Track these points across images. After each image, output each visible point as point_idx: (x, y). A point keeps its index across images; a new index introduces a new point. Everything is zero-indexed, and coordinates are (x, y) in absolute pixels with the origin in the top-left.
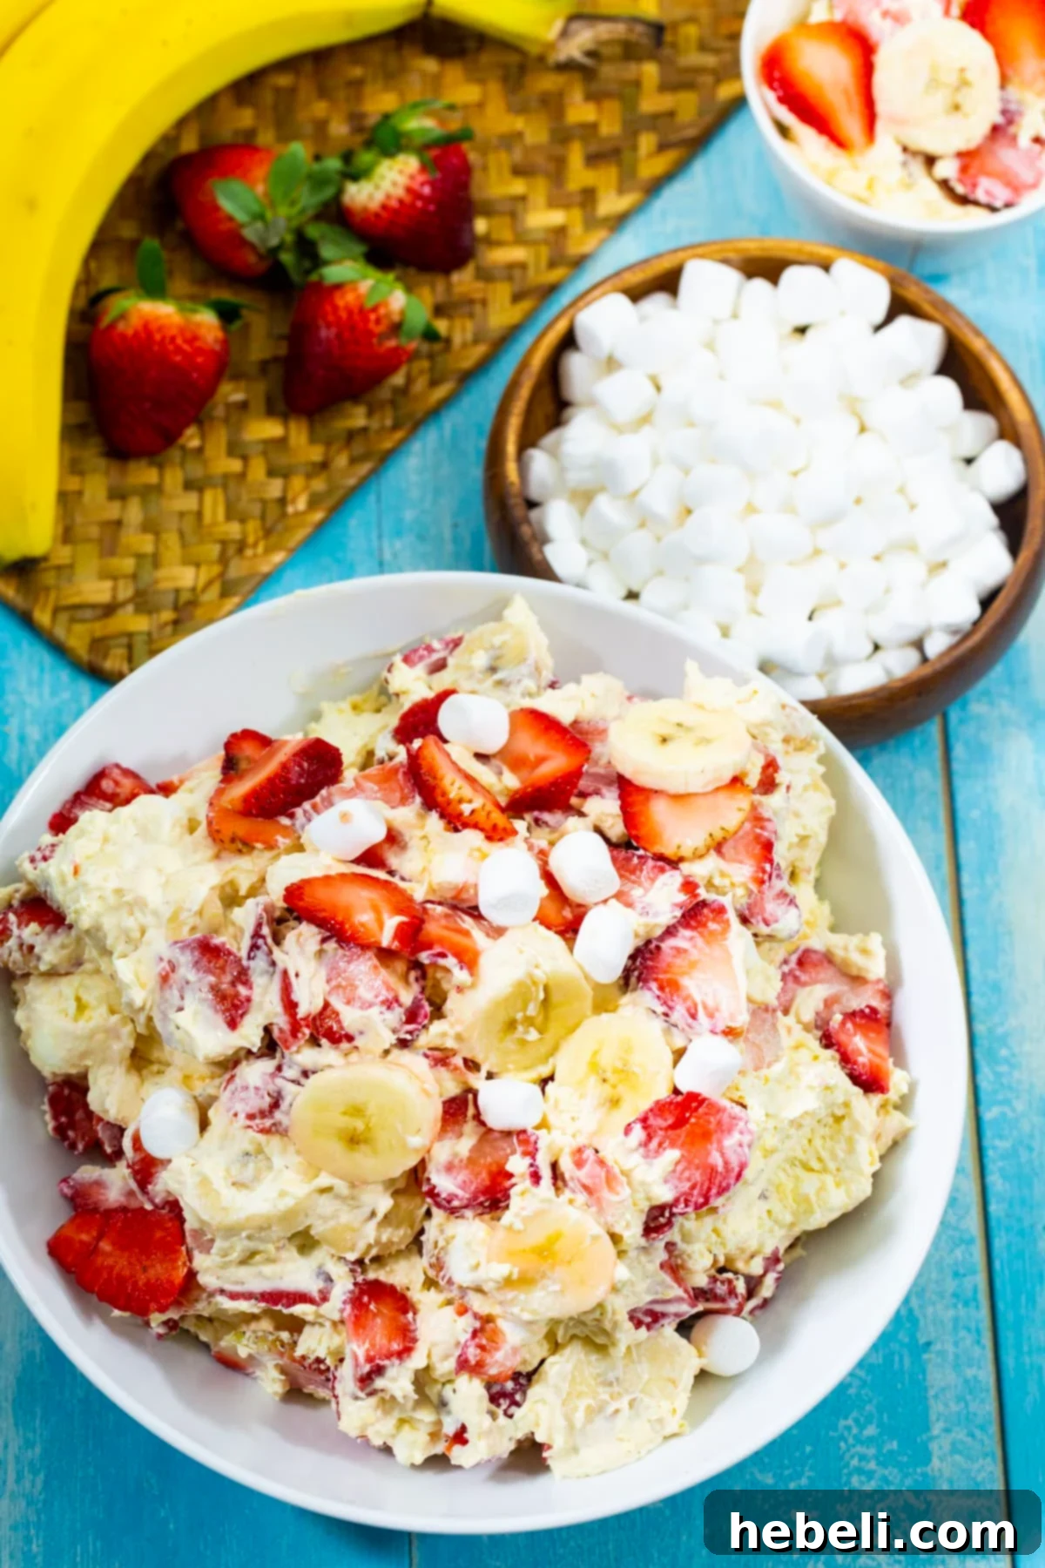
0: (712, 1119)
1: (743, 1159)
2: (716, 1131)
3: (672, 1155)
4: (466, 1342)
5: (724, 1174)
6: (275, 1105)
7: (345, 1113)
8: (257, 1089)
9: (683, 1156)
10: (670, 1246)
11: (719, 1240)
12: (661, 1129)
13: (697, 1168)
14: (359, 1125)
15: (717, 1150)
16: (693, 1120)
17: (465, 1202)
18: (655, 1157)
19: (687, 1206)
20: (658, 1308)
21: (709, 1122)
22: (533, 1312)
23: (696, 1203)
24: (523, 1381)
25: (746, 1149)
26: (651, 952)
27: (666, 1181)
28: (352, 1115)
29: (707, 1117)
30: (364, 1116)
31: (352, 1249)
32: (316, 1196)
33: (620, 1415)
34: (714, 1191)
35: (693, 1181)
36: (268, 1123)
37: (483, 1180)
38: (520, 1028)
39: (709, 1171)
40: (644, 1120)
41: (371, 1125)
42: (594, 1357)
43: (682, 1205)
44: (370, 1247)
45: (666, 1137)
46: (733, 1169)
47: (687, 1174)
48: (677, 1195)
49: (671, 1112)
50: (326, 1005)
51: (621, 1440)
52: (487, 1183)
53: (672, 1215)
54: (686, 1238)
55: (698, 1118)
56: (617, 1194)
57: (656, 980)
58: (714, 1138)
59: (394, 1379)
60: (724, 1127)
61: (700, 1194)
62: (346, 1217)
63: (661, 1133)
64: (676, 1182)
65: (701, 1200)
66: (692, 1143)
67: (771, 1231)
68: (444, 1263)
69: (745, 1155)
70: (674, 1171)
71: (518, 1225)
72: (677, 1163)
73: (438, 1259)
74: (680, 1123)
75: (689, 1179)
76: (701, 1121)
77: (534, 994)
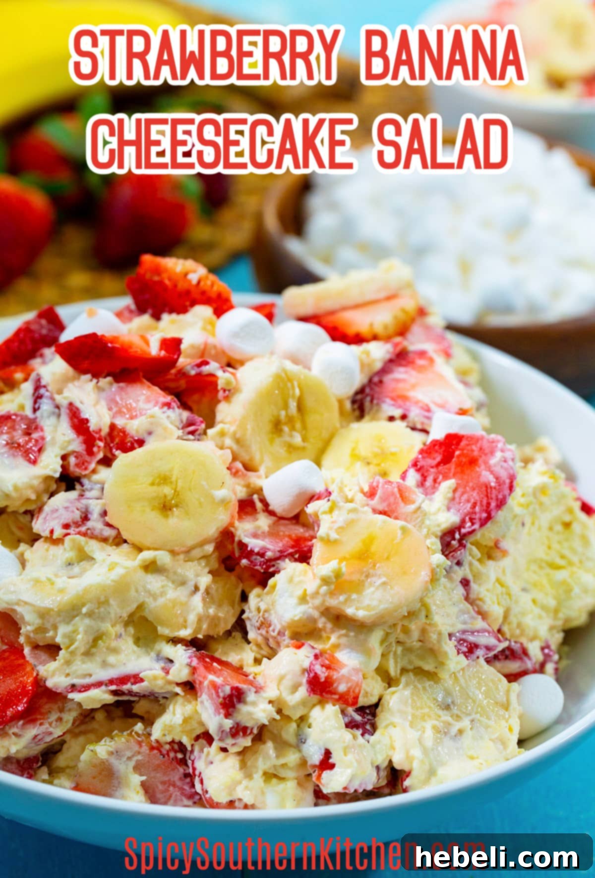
0: (474, 447)
1: (511, 472)
2: (481, 456)
3: (447, 486)
4: (311, 664)
5: (497, 487)
6: (85, 518)
7: (153, 484)
8: (66, 508)
9: (458, 484)
10: (465, 583)
11: (504, 590)
12: (432, 467)
13: (473, 489)
14: (167, 490)
15: (486, 470)
16: (457, 453)
17: (278, 554)
18: (434, 493)
19: (473, 524)
20: (471, 638)
21: (472, 451)
22: (368, 608)
23: (480, 519)
24: (369, 717)
25: (511, 463)
26: (376, 384)
27: (449, 509)
28: (159, 484)
29: (469, 448)
30: (171, 483)
31: (185, 627)
32: (141, 573)
33: (465, 735)
34: (493, 504)
35: (472, 501)
36: (83, 529)
37: (288, 542)
38: (286, 429)
39: (484, 489)
40: (415, 464)
41: (178, 489)
42: (428, 684)
43: (469, 524)
44: (200, 620)
45: (440, 473)
46: (504, 482)
47: (465, 497)
48: (463, 516)
49: (437, 451)
50: (113, 427)
51: (472, 758)
52: (292, 543)
53: (463, 537)
54: (477, 576)
55: (462, 450)
56: (413, 502)
57: (387, 397)
58: (480, 461)
59: (254, 704)
60: (487, 451)
61: (481, 511)
62: (173, 594)
63: (432, 470)
64: (457, 506)
65: (484, 515)
66: (462, 472)
67: (540, 617)
68: (270, 621)
69: (512, 468)
70: (453, 499)
71: (334, 536)
72: (455, 491)
73: (264, 618)
74: (447, 459)
75: (468, 501)
76: (465, 452)
77: (291, 392)
